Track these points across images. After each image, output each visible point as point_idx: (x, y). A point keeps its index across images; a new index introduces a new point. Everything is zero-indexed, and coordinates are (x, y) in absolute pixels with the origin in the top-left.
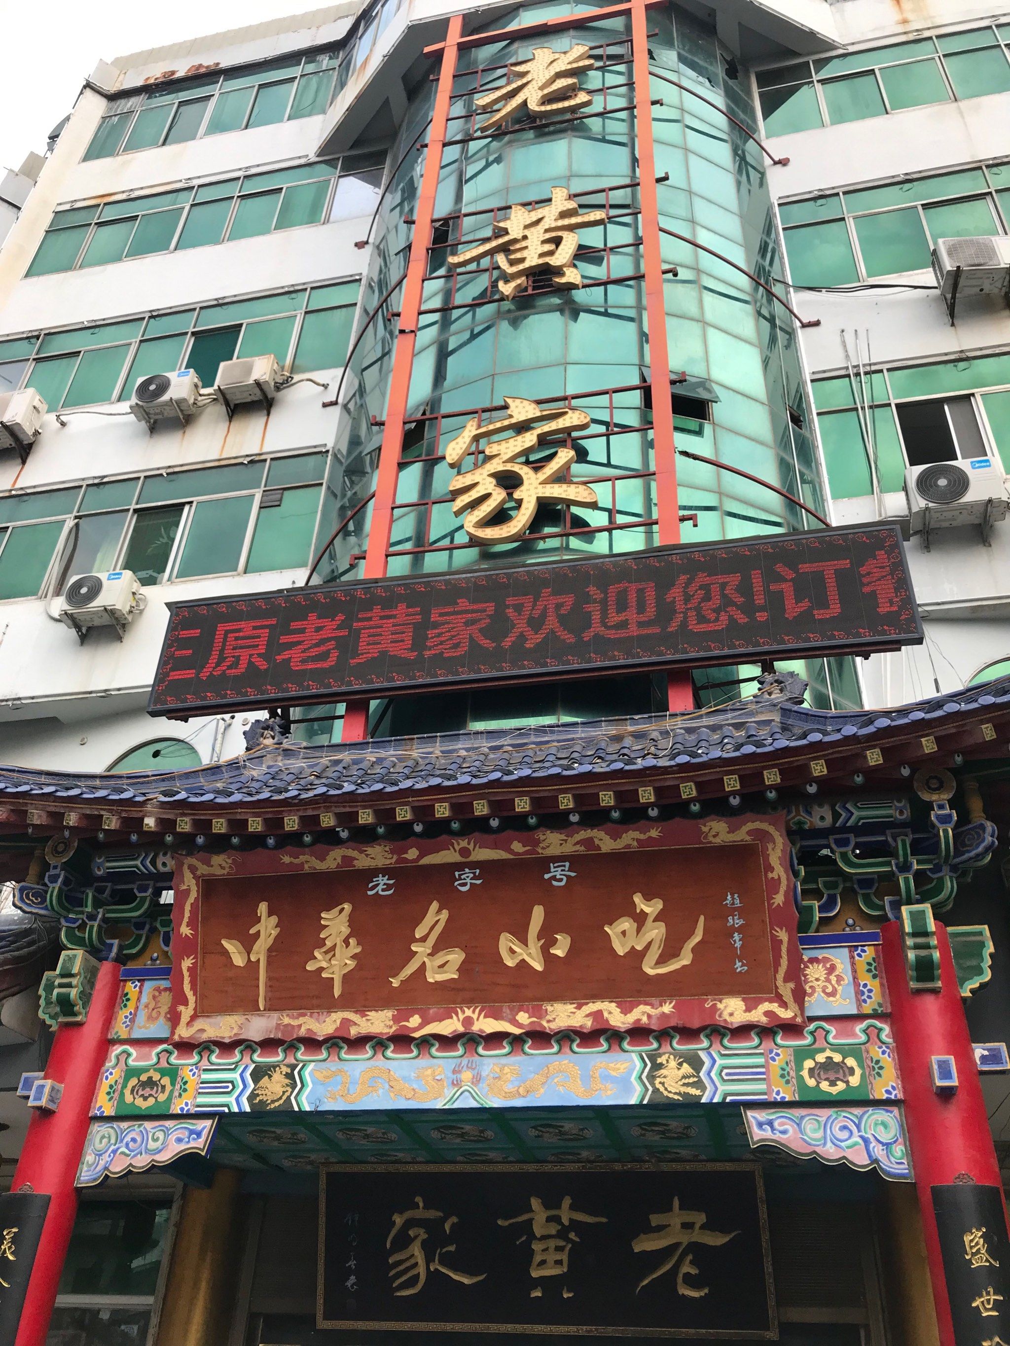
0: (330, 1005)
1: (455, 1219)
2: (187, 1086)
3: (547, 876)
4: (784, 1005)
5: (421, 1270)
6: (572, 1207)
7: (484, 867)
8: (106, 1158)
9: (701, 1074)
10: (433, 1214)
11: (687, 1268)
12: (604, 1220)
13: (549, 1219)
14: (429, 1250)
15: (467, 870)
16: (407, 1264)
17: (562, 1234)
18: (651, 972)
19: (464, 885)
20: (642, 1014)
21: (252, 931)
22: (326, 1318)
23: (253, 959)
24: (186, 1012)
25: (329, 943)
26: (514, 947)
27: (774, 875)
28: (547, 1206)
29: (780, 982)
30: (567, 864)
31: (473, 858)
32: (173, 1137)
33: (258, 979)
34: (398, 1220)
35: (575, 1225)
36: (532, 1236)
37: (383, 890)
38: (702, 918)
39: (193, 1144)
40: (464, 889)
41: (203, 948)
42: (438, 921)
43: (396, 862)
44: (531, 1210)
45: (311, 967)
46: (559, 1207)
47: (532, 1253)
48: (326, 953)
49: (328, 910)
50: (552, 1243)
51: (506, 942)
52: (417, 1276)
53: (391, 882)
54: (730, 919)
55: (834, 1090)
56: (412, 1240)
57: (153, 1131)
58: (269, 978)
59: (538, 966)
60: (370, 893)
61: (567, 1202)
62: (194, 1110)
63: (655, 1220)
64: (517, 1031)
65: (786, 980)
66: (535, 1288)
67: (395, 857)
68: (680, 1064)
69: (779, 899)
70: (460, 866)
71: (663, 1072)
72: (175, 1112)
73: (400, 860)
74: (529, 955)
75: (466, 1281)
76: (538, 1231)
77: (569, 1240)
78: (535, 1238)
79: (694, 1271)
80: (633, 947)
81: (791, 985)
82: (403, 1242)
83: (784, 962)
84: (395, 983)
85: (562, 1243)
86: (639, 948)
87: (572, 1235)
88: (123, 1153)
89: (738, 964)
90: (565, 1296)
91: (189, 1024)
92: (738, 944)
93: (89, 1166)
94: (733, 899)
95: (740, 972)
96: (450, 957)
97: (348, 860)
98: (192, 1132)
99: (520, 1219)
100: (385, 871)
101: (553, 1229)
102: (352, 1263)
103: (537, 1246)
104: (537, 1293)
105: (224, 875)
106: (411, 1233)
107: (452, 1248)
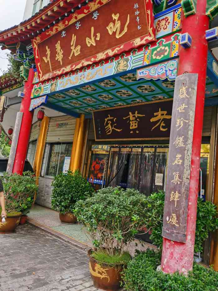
0: (60, 67)
1: (115, 119)
2: (42, 90)
3: (93, 17)
4: (150, 36)
5: (111, 129)
6: (138, 113)
7: (81, 20)
8: (33, 106)
9: (128, 63)
10: (112, 118)
11: (163, 124)
12: (144, 115)
13: (133, 117)
14: (112, 125)
15: (78, 23)
16: (108, 128)
17: (136, 119)
18: (118, 37)
20: (116, 51)
21: (46, 54)
22: (96, 139)
23: (48, 60)
24: (41, 75)
25: (58, 52)
26: (89, 41)
28: (132, 114)
29: (149, 29)
30: (97, 12)
31: (78, 19)
33: (49, 65)
34: (106, 120)
35: (138, 117)
36: (130, 121)
37: (64, 35)
38: (129, 15)
39: (43, 101)
40: (78, 28)
41: (40, 60)
42: (74, 39)
43: (65, 27)
44: (130, 115)
45: (56, 59)
46: (135, 114)
47: (130, 124)
48: (58, 55)
49: (56, 44)
50: (134, 122)
51: (87, 40)
52: (110, 130)
53: (65, 32)
54: (136, 13)
55: (160, 58)
56: (109, 123)
57: (38, 99)
59: (94, 45)
60: (62, 37)
61: (136, 112)
62: (43, 94)
63: (155, 114)
64: (91, 63)
66: (131, 131)
67: (64, 25)
68: (124, 62)
70: (76, 22)
71: (120, 65)
72: (41, 95)
73: (66, 25)
74: (92, 42)
75: (119, 131)
76: (131, 119)
79: (164, 125)
80: (113, 31)
82: (107, 124)
83: (150, 21)
84: (70, 58)
85: (136, 121)
86: (115, 31)
87: (138, 120)
89: (139, 27)
90: (137, 132)
91: (42, 77)
92: (138, 21)
93: (31, 107)
94: (136, 5)
95: (139, 29)
96: (78, 48)
97: (57, 29)
98: (43, 99)
99: (127, 117)
100: (64, 30)
101: (134, 118)
102: (99, 129)
103: (131, 122)
104: (132, 132)
105: (40, 42)
106: (109, 122)
107: (116, 124)
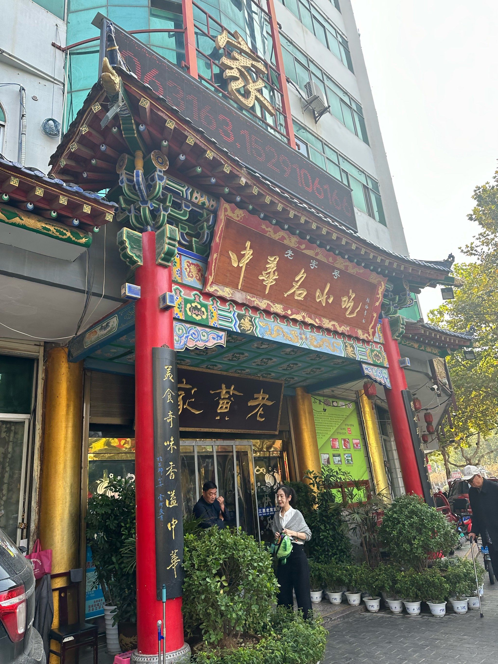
0: (264, 297)
1: (196, 389)
2: (213, 314)
3: (333, 274)
4: (370, 336)
6: (234, 389)
7: (319, 262)
8: (183, 340)
9: (355, 351)
10: (188, 386)
11: (261, 412)
12: (242, 394)
13: (226, 392)
14: (185, 400)
15: (314, 261)
17: (229, 398)
18: (347, 316)
19: (312, 266)
20: (343, 328)
21: (242, 253)
23: (241, 265)
24: (211, 279)
25: (268, 270)
26: (320, 295)
27: (378, 296)
28: (227, 388)
29: (370, 328)
30: (339, 272)
31: (317, 257)
32: (211, 336)
33: (240, 275)
35: (234, 395)
37: (290, 256)
38: (361, 303)
39: (219, 341)
40: (312, 268)
41: (221, 251)
42: (303, 276)
43: (296, 247)
44: (222, 388)
45: (261, 278)
46: (230, 388)
47: (219, 403)
48: (267, 274)
49: (271, 256)
50: (226, 401)
51: (318, 292)
53: (293, 254)
54: (366, 306)
55: (378, 362)
57: (202, 331)
58: (244, 277)
59: (323, 304)
60: (286, 256)
62: (219, 326)
63: (255, 396)
64: (316, 325)
65: (372, 328)
66: (218, 416)
67: (298, 245)
68: (351, 347)
69: (377, 304)
70: (313, 259)
71: (348, 348)
72: (211, 325)
73: (298, 247)
74: (323, 299)
75: (196, 412)
76: (222, 396)
77: (231, 400)
78: (221, 398)
80: (346, 307)
81: (373, 330)
83: (373, 323)
84: (285, 295)
85: (229, 401)
88: (190, 338)
89: (364, 320)
90: (226, 419)
91: (212, 285)
92: (365, 314)
93: (177, 341)
94: (368, 300)
95: (363, 323)
96: (303, 292)
97: (283, 238)
98: (218, 336)
99: (218, 391)
100: (292, 249)
101: (227, 396)
103: (221, 401)
104: (218, 418)
105: (236, 220)
106: (180, 393)
107: (193, 400)
